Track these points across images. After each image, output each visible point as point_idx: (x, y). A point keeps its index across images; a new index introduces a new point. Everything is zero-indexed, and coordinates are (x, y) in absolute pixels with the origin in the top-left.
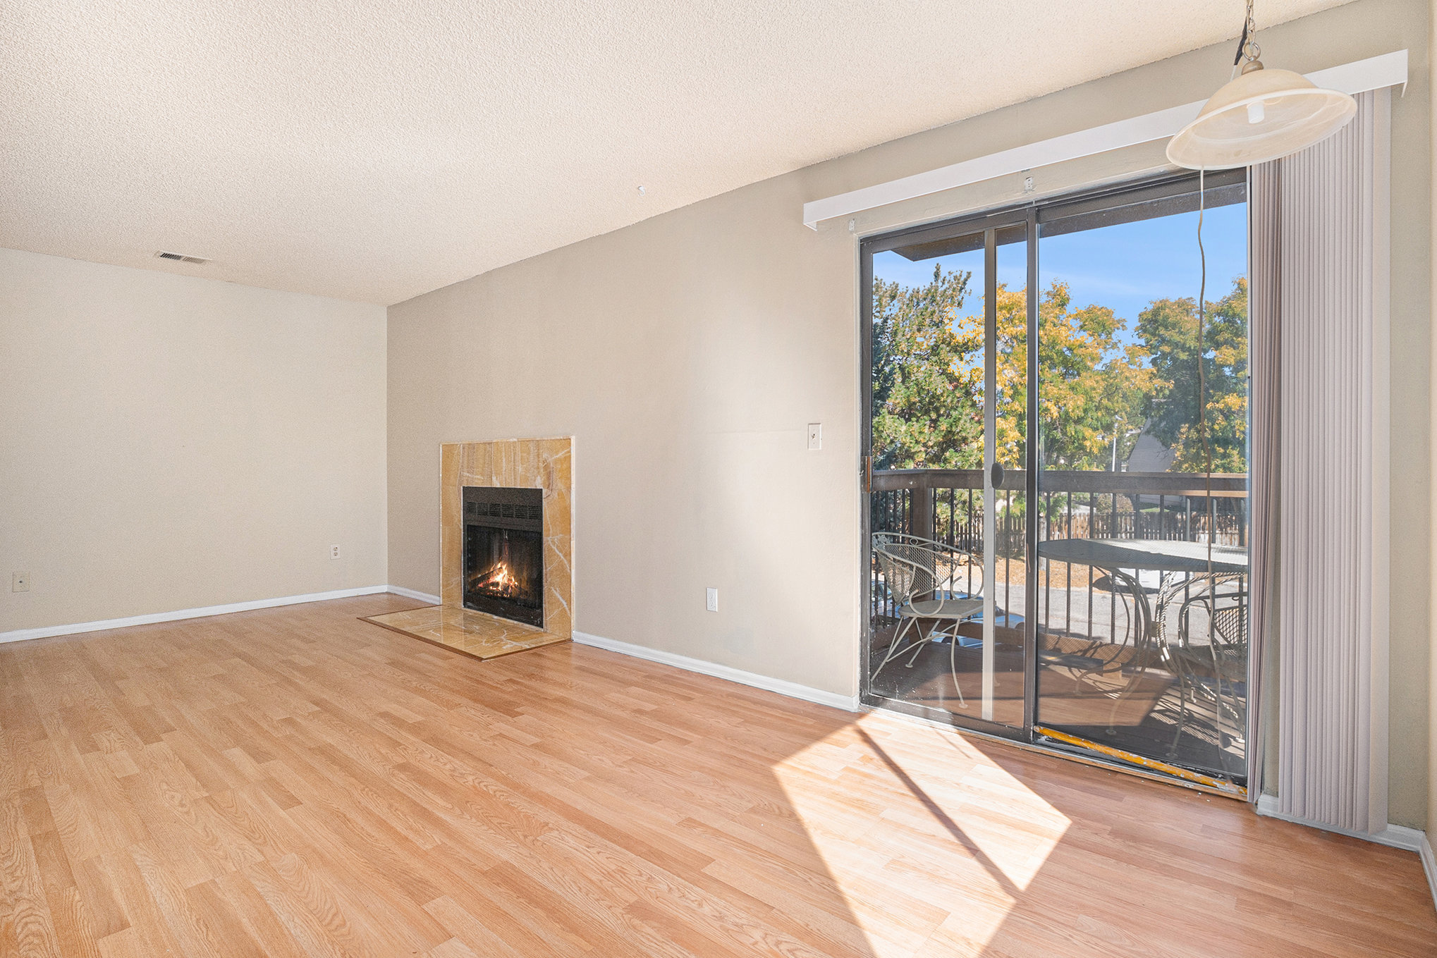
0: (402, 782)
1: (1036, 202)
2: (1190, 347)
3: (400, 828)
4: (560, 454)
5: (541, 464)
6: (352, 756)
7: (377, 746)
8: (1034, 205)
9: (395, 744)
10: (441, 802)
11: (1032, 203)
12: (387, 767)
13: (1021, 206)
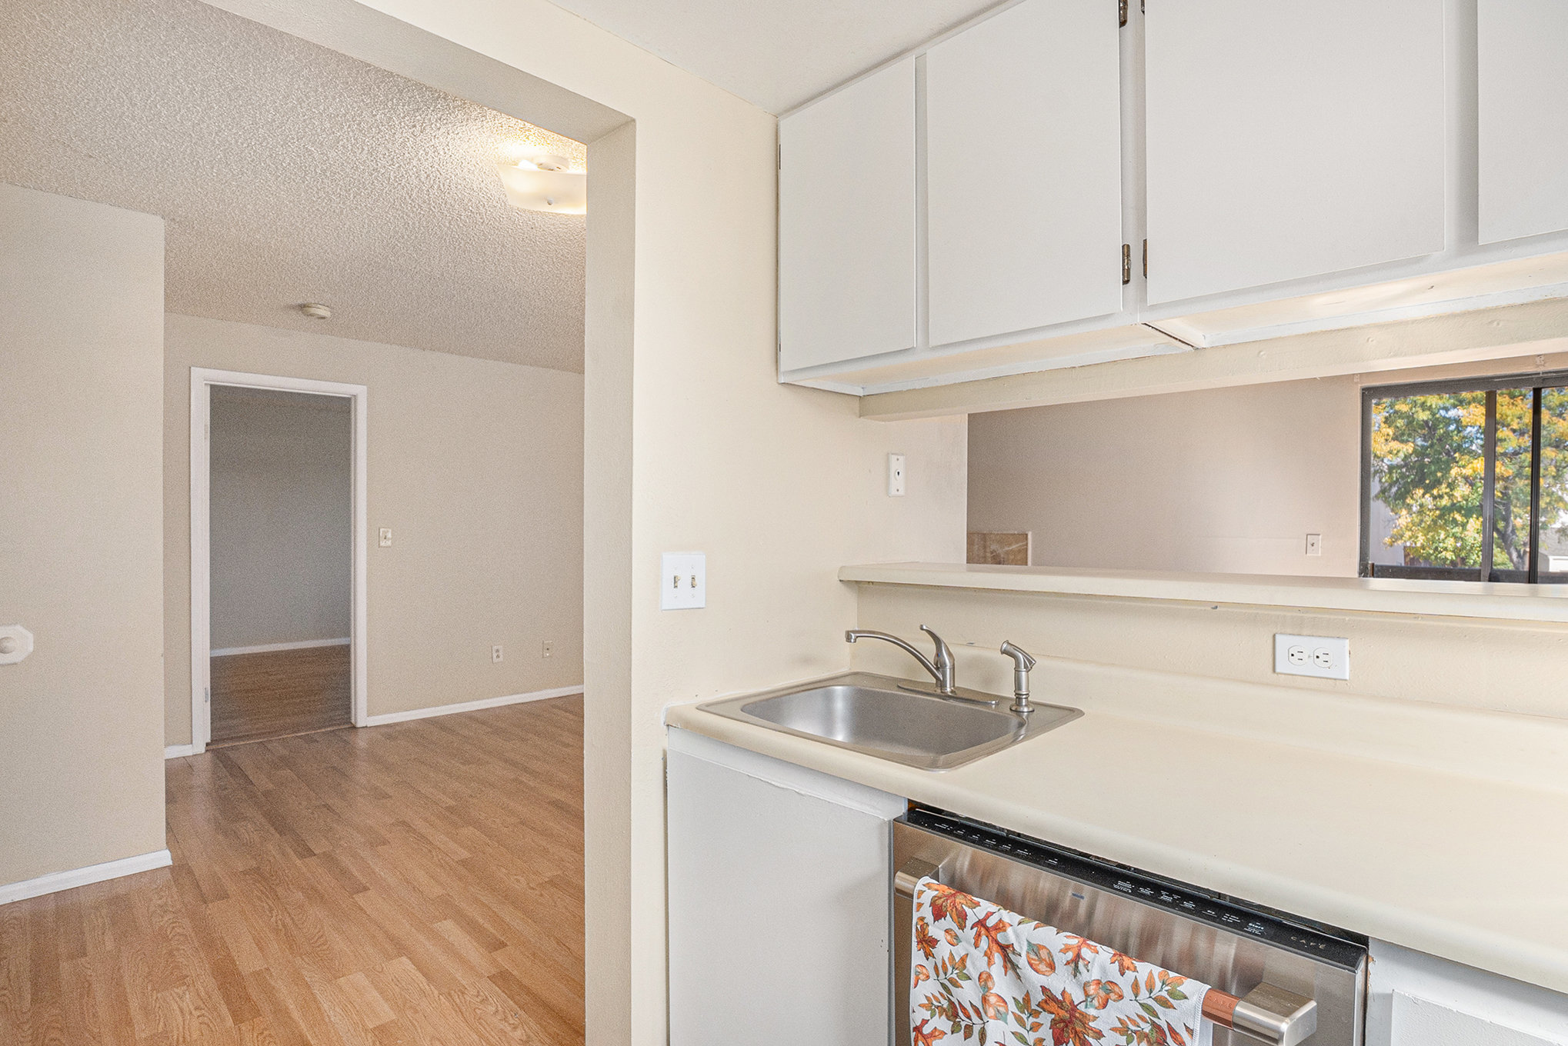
1: (1543, 373)
2: (1431, 406)
4: (1014, 547)
5: (988, 555)
8: (1541, 375)
11: (1539, 374)
13: (1528, 375)
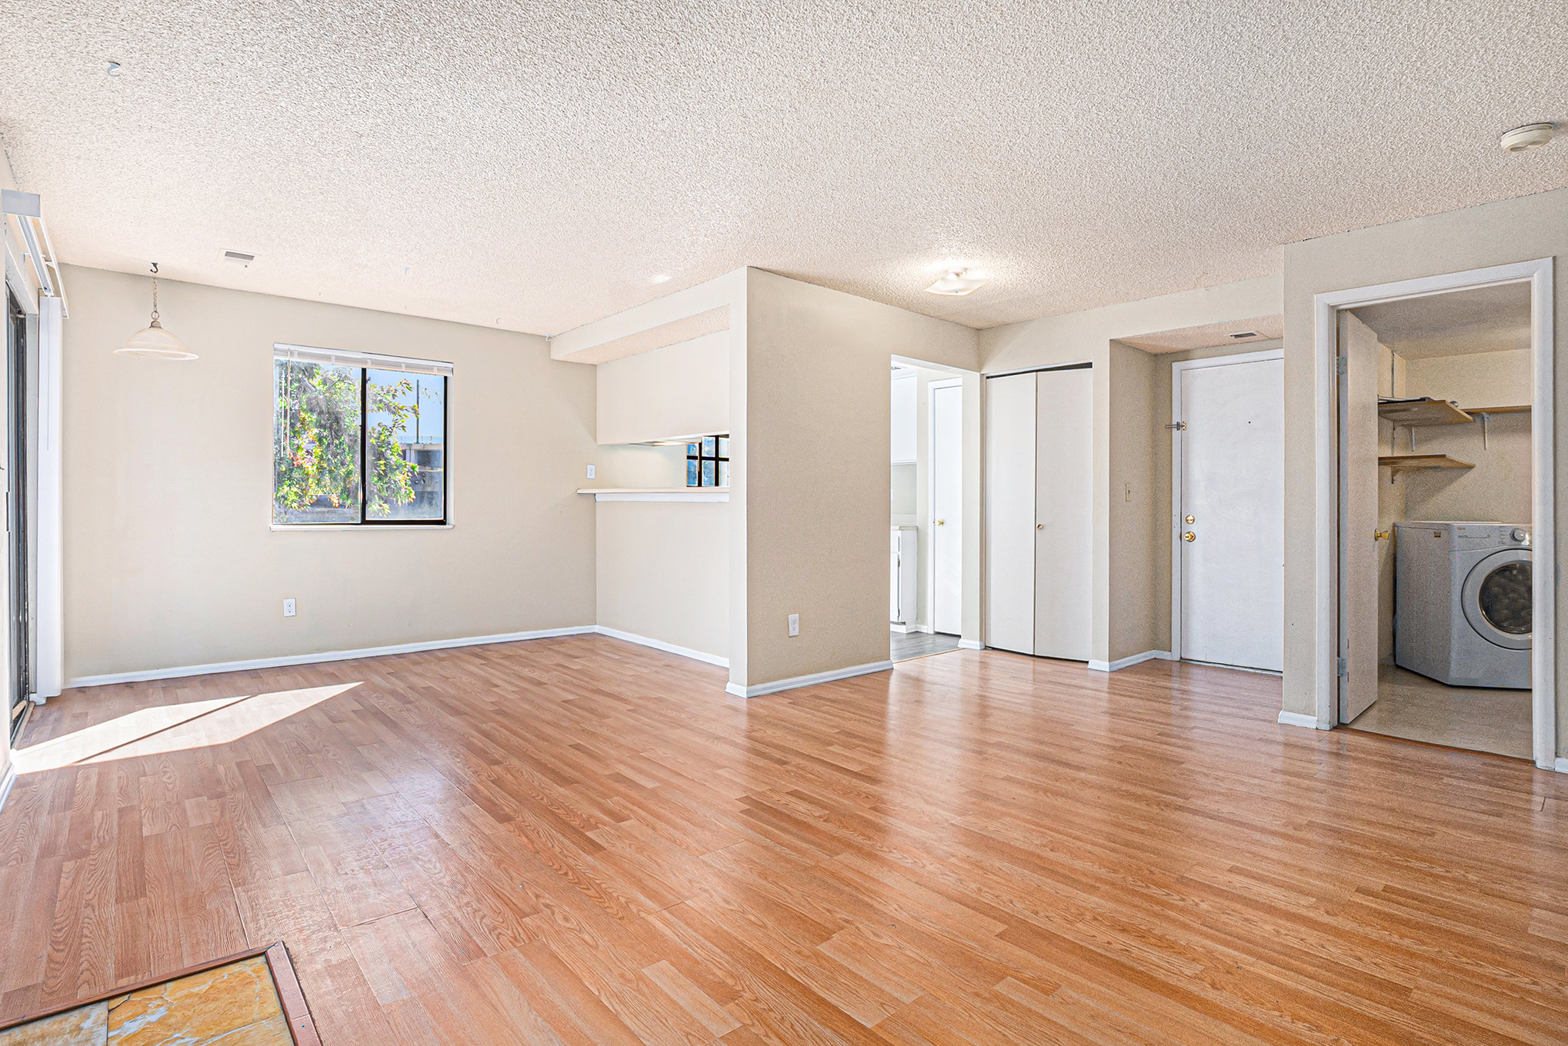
0: (498, 753)
3: (505, 731)
6: (538, 774)
7: (514, 782)
9: (498, 782)
10: (475, 741)
12: (508, 763)
